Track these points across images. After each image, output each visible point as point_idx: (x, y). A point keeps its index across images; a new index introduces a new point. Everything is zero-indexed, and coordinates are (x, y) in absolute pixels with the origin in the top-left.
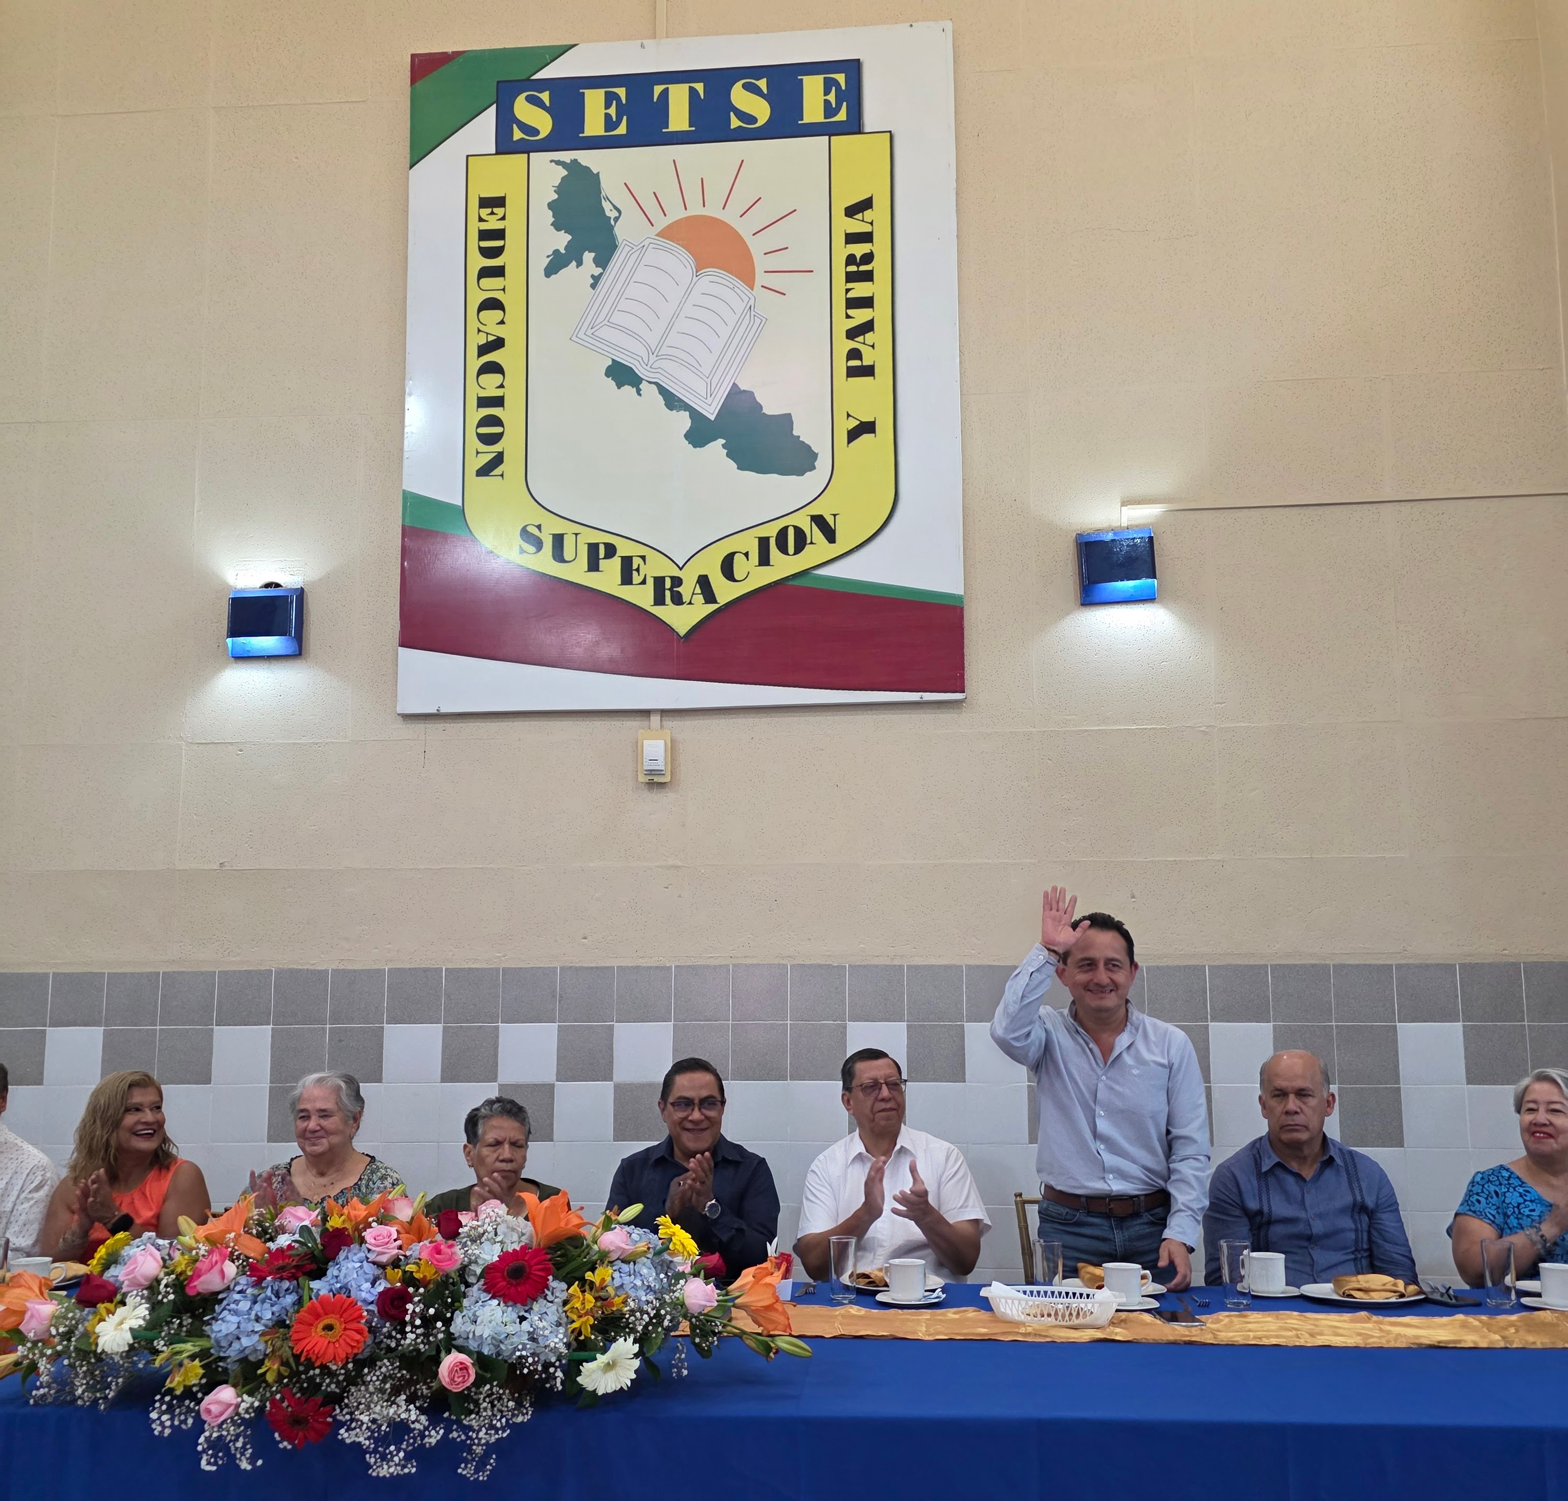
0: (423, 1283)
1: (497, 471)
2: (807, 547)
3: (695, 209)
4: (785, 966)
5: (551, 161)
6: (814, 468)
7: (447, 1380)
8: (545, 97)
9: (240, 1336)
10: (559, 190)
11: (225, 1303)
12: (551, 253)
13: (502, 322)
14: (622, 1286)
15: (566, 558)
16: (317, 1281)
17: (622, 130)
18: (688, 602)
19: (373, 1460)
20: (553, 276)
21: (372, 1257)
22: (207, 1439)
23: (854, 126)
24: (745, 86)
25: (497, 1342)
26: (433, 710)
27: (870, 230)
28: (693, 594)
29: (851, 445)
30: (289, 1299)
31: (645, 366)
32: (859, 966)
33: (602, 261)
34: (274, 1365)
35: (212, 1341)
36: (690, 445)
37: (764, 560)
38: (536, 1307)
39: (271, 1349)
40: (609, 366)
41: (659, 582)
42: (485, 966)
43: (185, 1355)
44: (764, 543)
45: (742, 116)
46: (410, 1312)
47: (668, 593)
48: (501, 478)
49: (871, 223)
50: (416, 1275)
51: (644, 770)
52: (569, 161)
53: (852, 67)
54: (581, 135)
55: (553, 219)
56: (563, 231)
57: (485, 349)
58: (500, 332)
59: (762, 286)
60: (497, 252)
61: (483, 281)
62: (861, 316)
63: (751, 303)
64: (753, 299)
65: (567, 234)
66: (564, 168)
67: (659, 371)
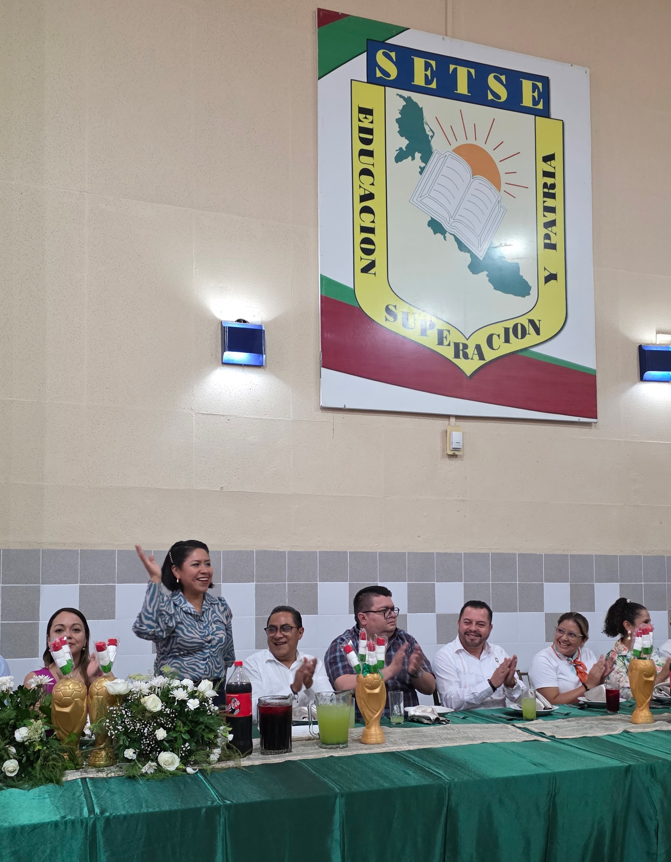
1: (373, 271)
2: (527, 335)
3: (471, 141)
5: (397, 95)
6: (529, 294)
8: (393, 55)
10: (401, 112)
12: (398, 149)
13: (373, 184)
17: (434, 86)
18: (471, 358)
20: (399, 163)
23: (547, 113)
24: (495, 77)
26: (342, 406)
27: (554, 171)
28: (474, 354)
29: (547, 284)
31: (448, 224)
33: (425, 160)
36: (471, 272)
37: (507, 340)
40: (430, 221)
41: (457, 345)
42: (370, 551)
44: (507, 331)
45: (494, 93)
47: (461, 352)
48: (374, 275)
49: (554, 168)
51: (451, 447)
52: (406, 97)
53: (545, 81)
54: (412, 83)
55: (399, 129)
56: (404, 137)
57: (363, 198)
58: (372, 189)
59: (505, 191)
60: (368, 142)
61: (362, 157)
62: (550, 217)
63: (500, 199)
64: (500, 197)
65: (406, 140)
66: (404, 100)
67: (455, 228)
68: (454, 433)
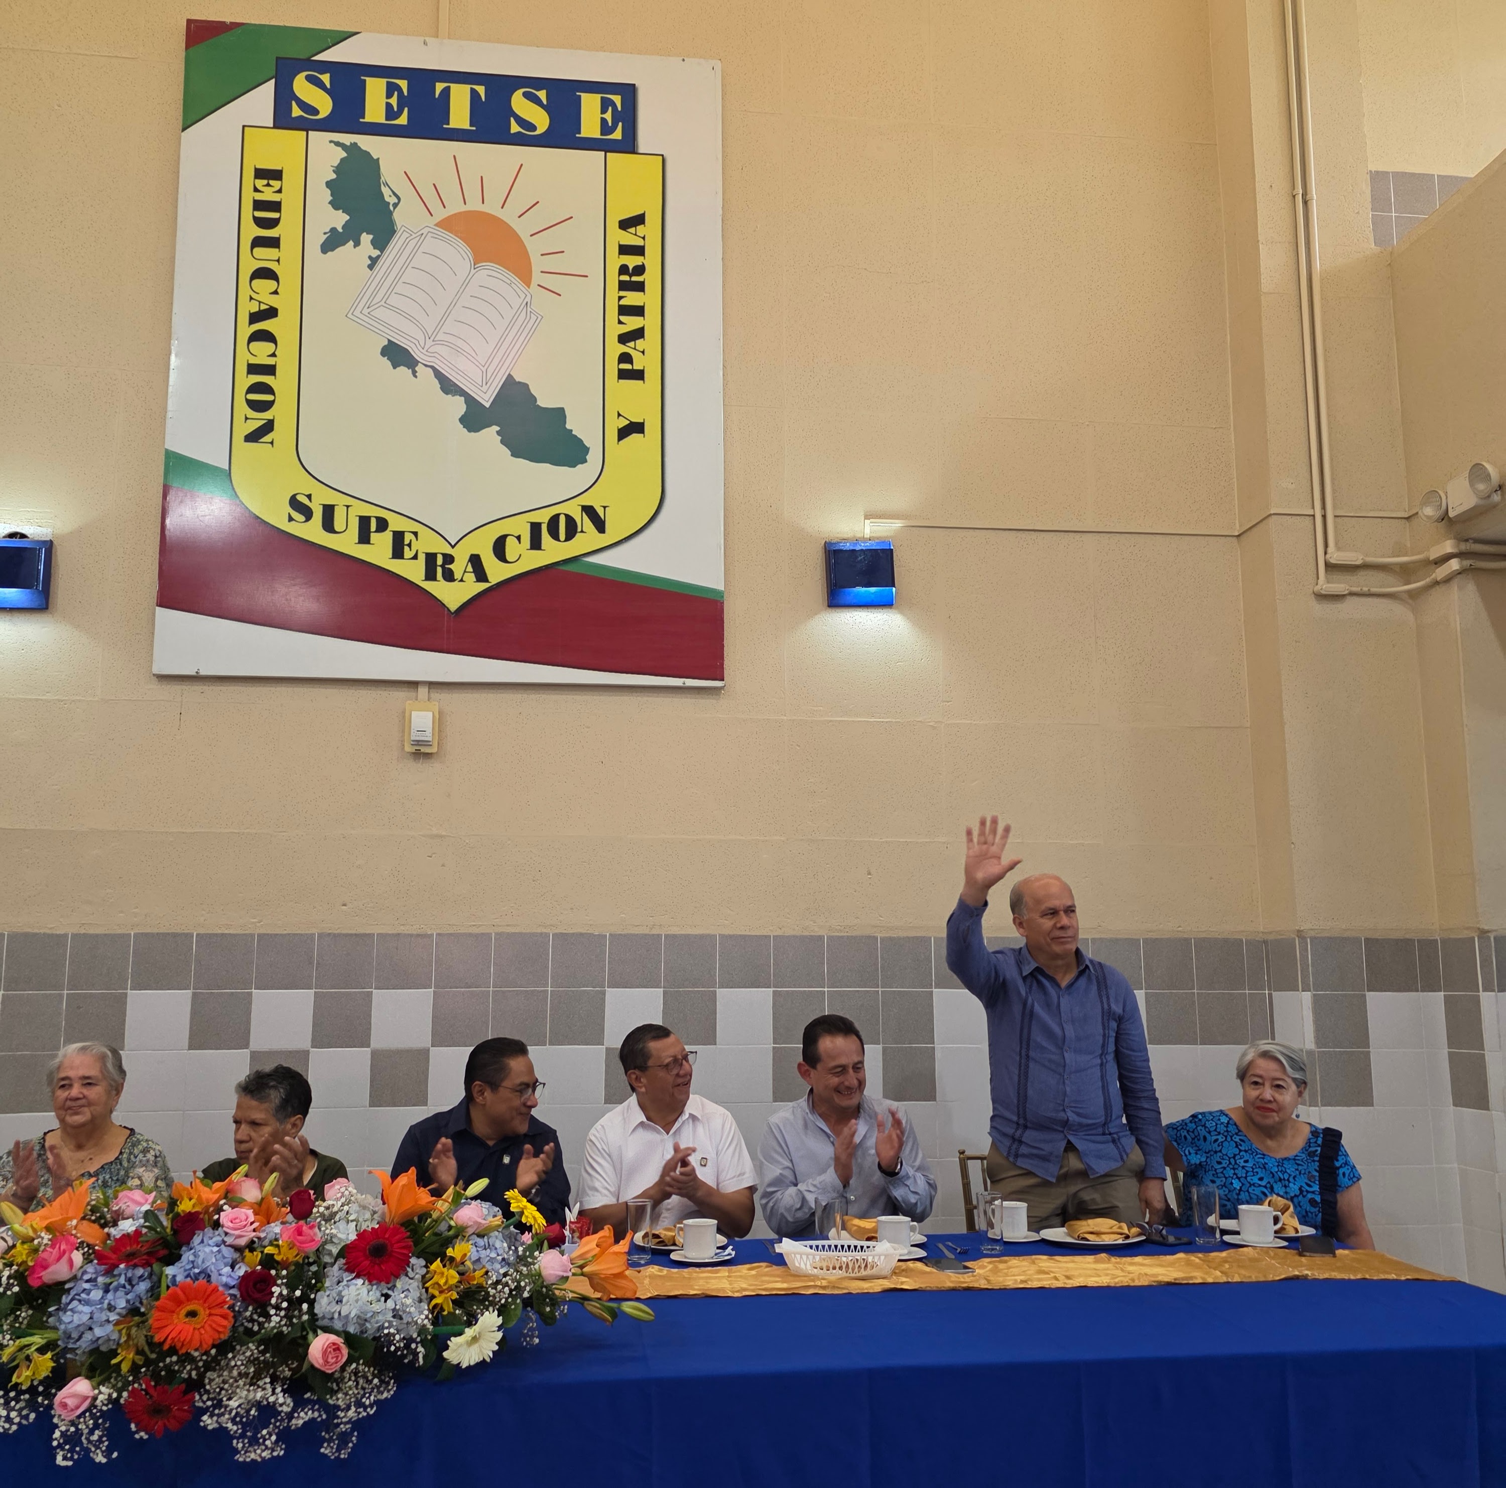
0: (284, 1265)
1: (268, 438)
2: (578, 535)
3: (474, 205)
4: (547, 935)
5: (331, 142)
6: (584, 461)
7: (321, 1361)
8: (326, 78)
9: (93, 1327)
10: (338, 170)
11: (73, 1293)
12: (328, 230)
13: (276, 292)
14: (479, 1260)
15: (337, 528)
16: (171, 1267)
17: (403, 120)
18: (460, 579)
19: (240, 1445)
20: (330, 253)
21: (229, 1240)
22: (63, 1434)
23: (629, 145)
24: (526, 95)
25: (362, 1320)
26: (194, 673)
27: (642, 244)
28: (465, 572)
29: (621, 443)
30: (143, 1287)
31: (421, 349)
32: (621, 935)
33: (381, 243)
34: (129, 1354)
35: (60, 1333)
36: (465, 429)
37: (536, 544)
38: (399, 1284)
39: (125, 1338)
40: (385, 346)
41: (431, 558)
42: (239, 932)
43: (33, 1348)
44: (535, 528)
45: (521, 122)
46: (276, 1295)
47: (439, 570)
48: (270, 445)
49: (644, 238)
50: (277, 1258)
51: (412, 740)
52: (348, 144)
53: (628, 91)
54: (361, 120)
55: (331, 198)
56: (341, 211)
57: (257, 317)
58: (273, 301)
59: (538, 285)
60: (270, 224)
61: (257, 250)
62: (633, 323)
63: (528, 299)
64: (529, 296)
65: (344, 214)
66: (343, 149)
67: (436, 355)
68: (418, 716)
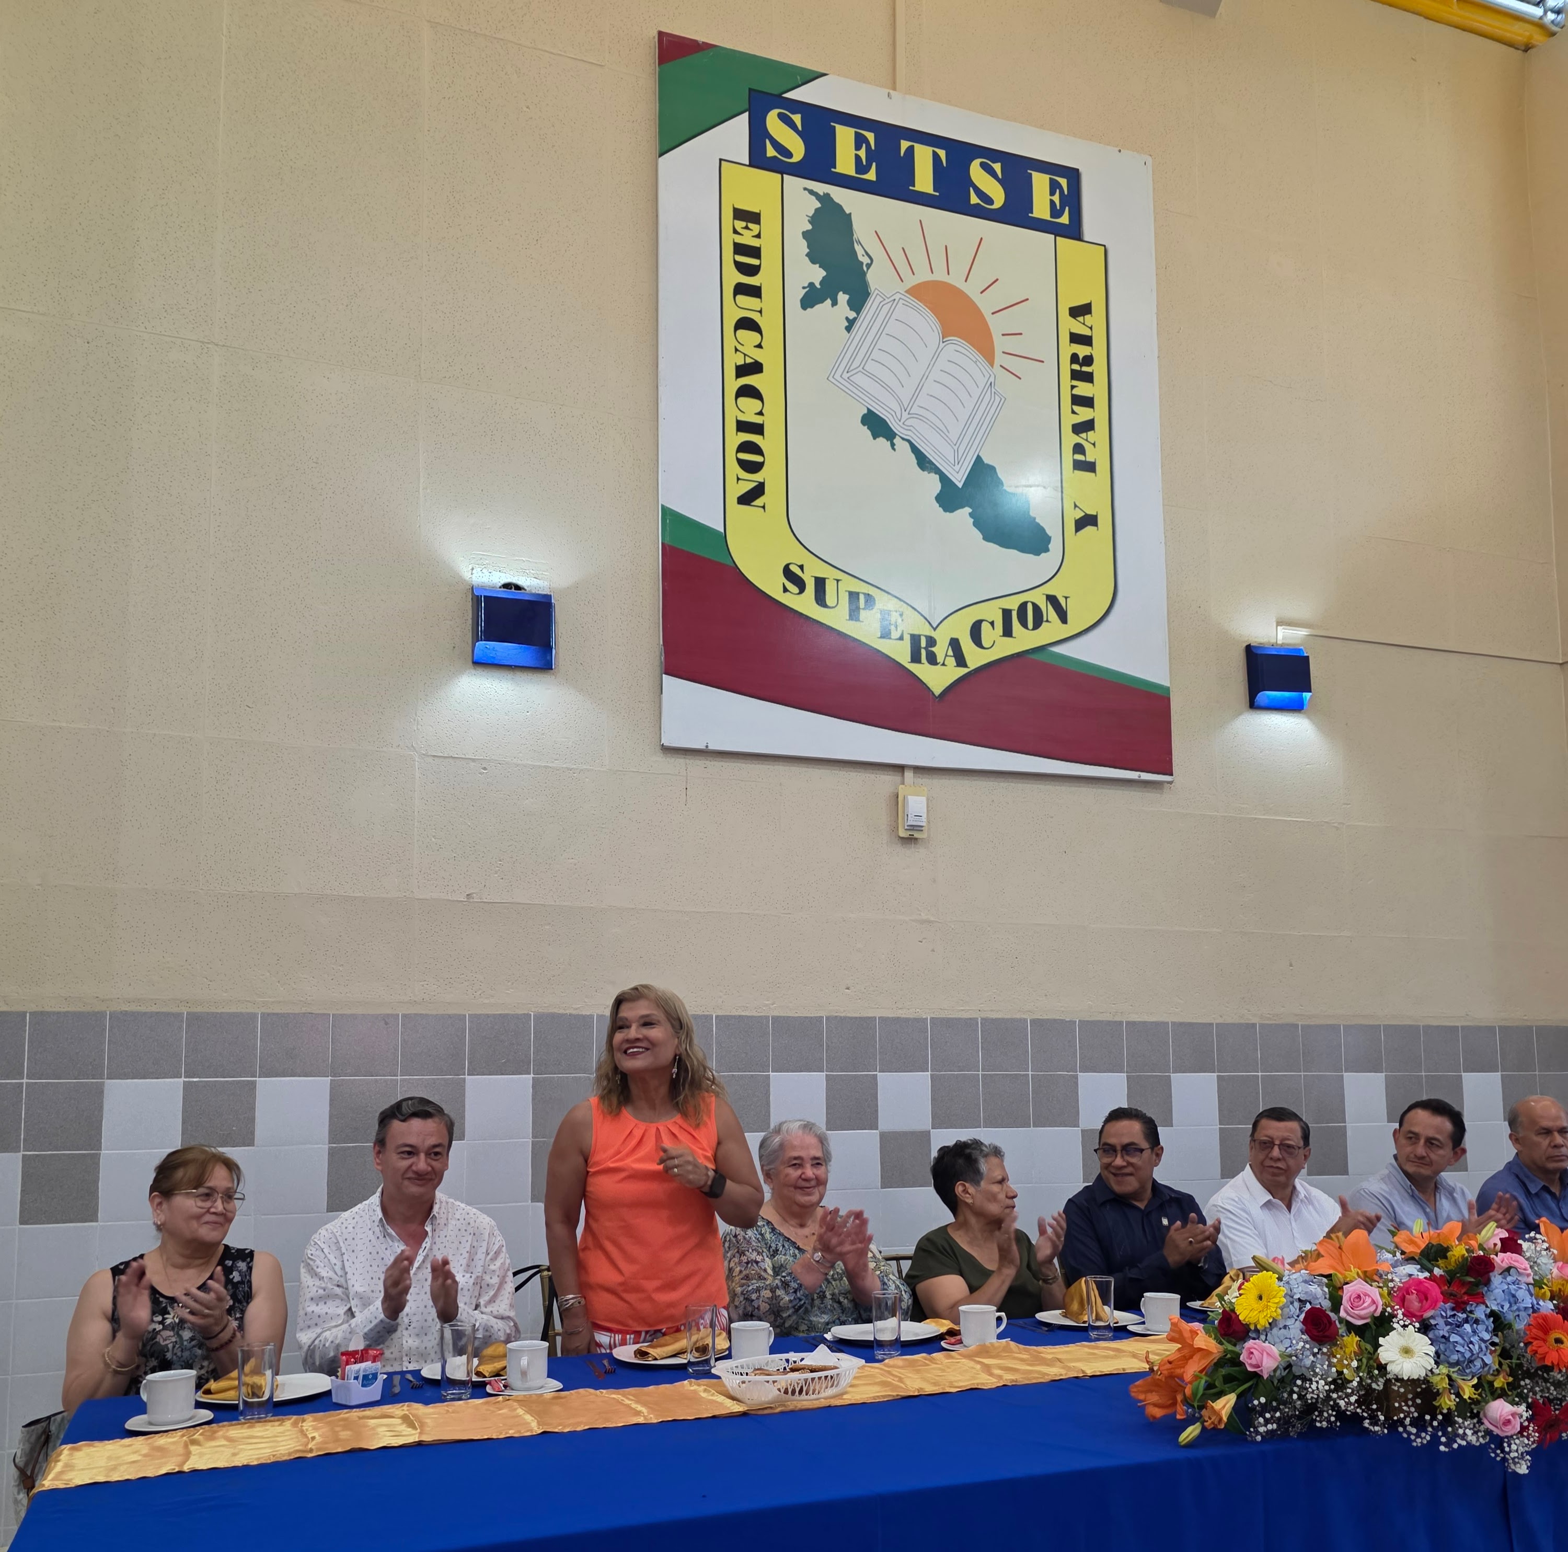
1: (759, 501)
2: (1044, 624)
3: (940, 275)
5: (805, 189)
6: (1047, 550)
8: (797, 119)
10: (812, 220)
12: (806, 285)
13: (759, 346)
15: (829, 602)
17: (871, 176)
18: (942, 662)
20: (809, 310)
23: (1075, 231)
24: (983, 166)
26: (701, 746)
27: (1090, 335)
28: (946, 655)
29: (1078, 533)
31: (898, 421)
33: (856, 304)
36: (941, 509)
37: (1008, 632)
40: (865, 415)
41: (915, 639)
42: (754, 1013)
44: (1007, 615)
45: (979, 193)
47: (923, 652)
48: (762, 510)
49: (1091, 328)
51: (906, 825)
52: (822, 194)
53: (1073, 175)
54: (833, 170)
55: (808, 250)
56: (818, 265)
57: (743, 370)
58: (758, 355)
59: (1001, 366)
60: (752, 271)
61: (739, 297)
62: (1084, 414)
63: (992, 379)
64: (993, 376)
65: (821, 269)
66: (817, 199)
67: (911, 428)
68: (912, 799)
